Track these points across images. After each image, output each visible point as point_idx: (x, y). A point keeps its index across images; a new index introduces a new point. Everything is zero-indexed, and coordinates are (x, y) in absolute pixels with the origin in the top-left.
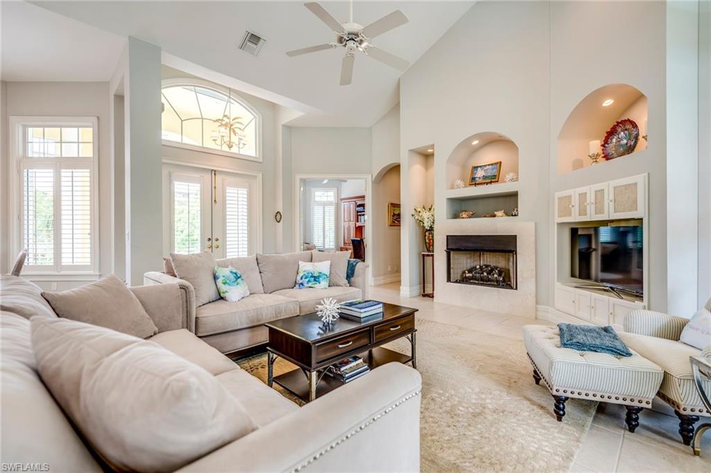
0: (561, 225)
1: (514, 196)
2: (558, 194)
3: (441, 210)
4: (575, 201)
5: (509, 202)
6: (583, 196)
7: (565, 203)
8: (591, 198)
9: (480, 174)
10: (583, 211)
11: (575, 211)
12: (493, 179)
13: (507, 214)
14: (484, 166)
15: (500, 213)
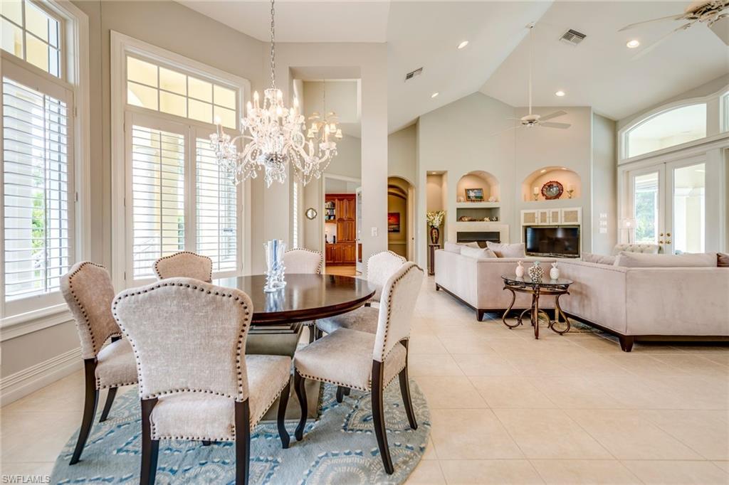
0: (524, 227)
1: (495, 210)
2: (524, 212)
3: (451, 216)
4: (539, 216)
5: (491, 213)
7: (531, 216)
8: (549, 215)
9: (471, 194)
10: (543, 221)
11: (538, 220)
12: (480, 199)
13: (492, 220)
14: (473, 190)
15: (487, 219)
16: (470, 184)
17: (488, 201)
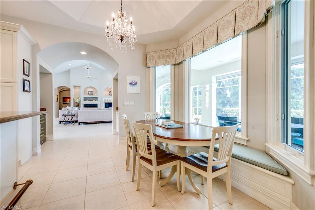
0: (104, 103)
1: (97, 98)
2: (104, 98)
3: (82, 99)
4: (107, 100)
5: (96, 99)
6: (108, 99)
7: (105, 100)
8: (109, 100)
9: (90, 93)
10: (108, 101)
11: (107, 101)
12: (92, 94)
13: (95, 101)
14: (90, 92)
15: (94, 100)
16: (90, 90)
17: (95, 95)
